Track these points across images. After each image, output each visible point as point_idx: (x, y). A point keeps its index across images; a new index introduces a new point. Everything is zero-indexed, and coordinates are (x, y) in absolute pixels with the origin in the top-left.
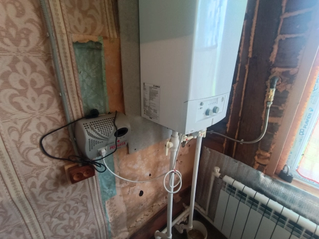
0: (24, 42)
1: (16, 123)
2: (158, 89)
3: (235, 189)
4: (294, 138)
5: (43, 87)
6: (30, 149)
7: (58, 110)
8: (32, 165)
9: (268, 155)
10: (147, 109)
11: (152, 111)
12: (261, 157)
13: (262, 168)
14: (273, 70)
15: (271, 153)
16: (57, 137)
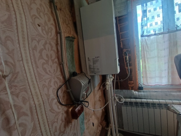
0: (50, 34)
1: (45, 81)
2: (98, 58)
3: (127, 103)
4: (137, 72)
5: (54, 59)
6: (53, 99)
7: (60, 73)
8: (54, 112)
9: (132, 82)
10: (92, 70)
11: (96, 70)
12: (131, 84)
13: (132, 88)
14: (123, 50)
15: (133, 81)
16: (62, 90)
